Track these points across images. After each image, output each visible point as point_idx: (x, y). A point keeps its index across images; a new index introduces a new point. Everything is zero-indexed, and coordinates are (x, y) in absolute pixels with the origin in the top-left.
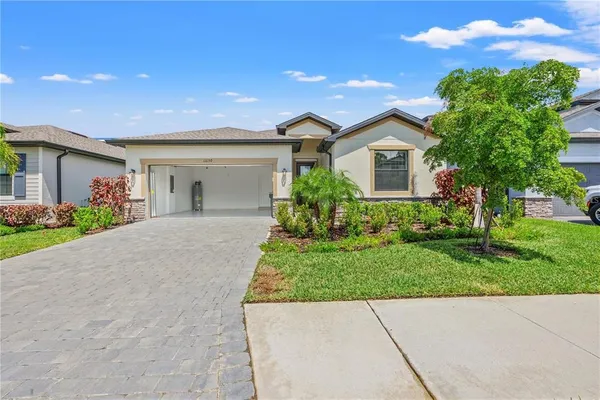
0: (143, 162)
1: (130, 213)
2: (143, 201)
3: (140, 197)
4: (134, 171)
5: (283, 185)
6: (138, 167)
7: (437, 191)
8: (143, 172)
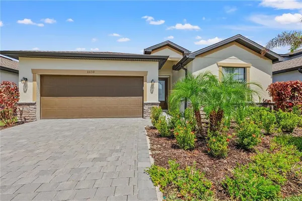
0: (34, 72)
1: (21, 114)
2: (34, 104)
3: (31, 101)
4: (26, 80)
5: (152, 93)
6: (30, 76)
7: (271, 98)
8: (34, 80)
